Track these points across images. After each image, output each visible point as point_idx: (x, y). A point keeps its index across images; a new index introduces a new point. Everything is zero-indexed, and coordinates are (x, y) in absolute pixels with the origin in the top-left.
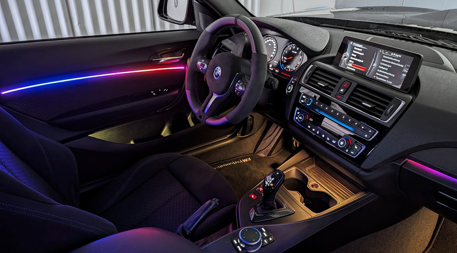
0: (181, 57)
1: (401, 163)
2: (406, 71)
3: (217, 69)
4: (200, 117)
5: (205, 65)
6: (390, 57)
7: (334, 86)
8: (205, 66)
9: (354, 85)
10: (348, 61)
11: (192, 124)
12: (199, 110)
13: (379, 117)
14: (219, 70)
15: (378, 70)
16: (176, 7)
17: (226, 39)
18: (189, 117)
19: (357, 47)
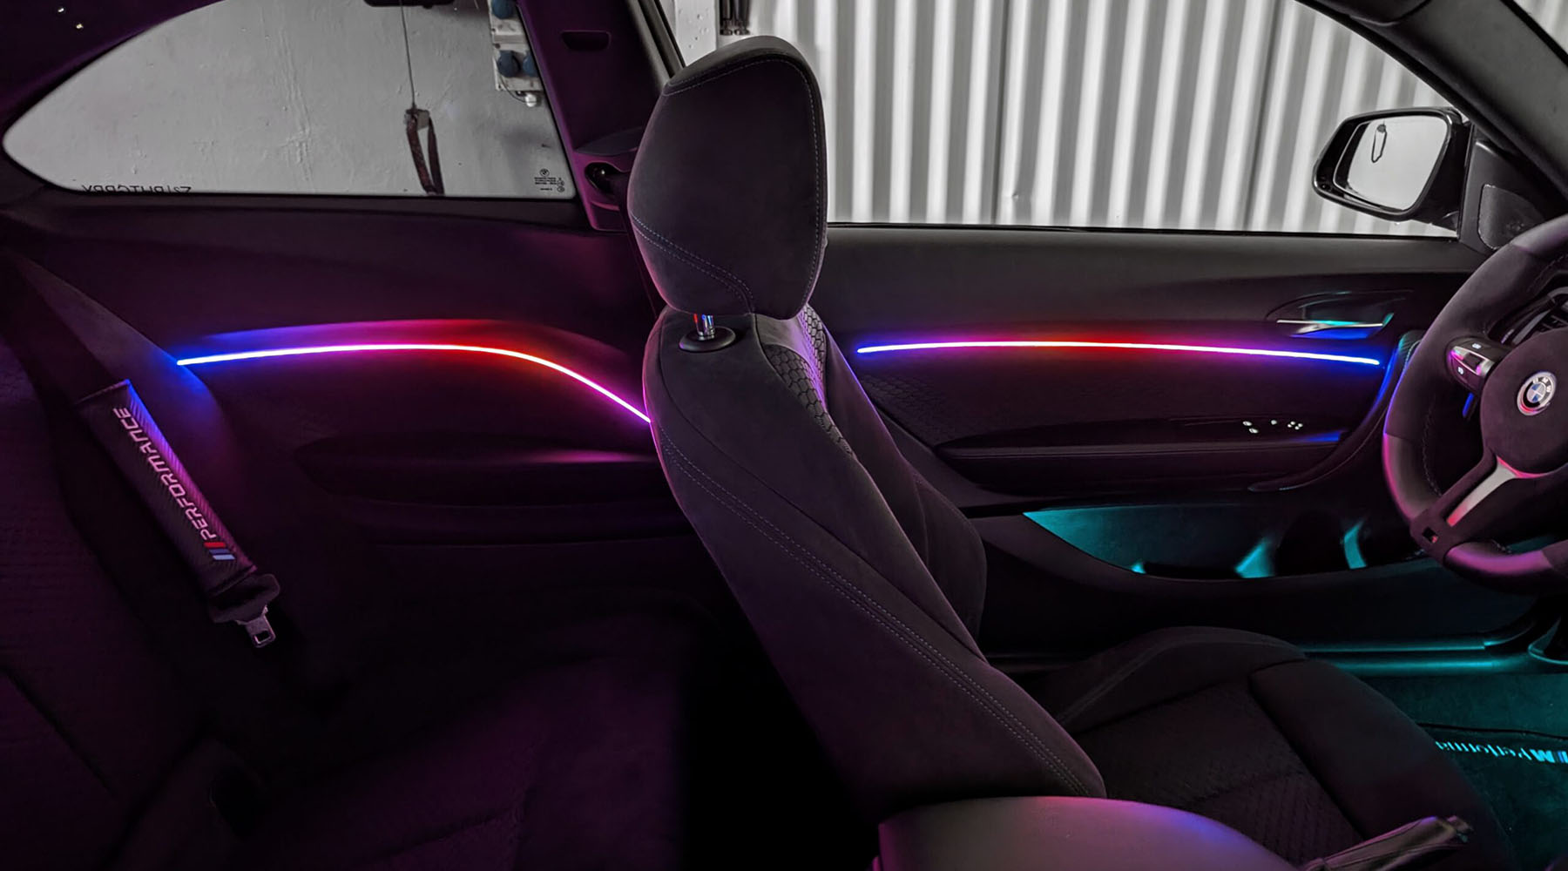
0: (1380, 325)
3: (1540, 379)
4: (1428, 534)
5: (1481, 360)
8: (1483, 365)
11: (1356, 561)
12: (1426, 512)
14: (1548, 384)
16: (1374, 162)
18: (1350, 537)
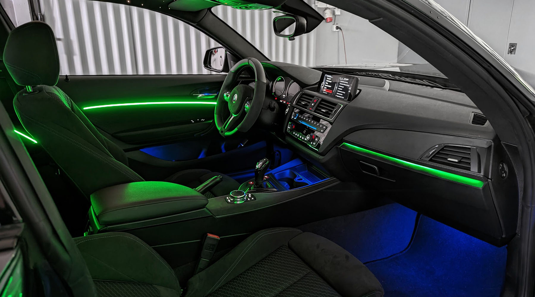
0: (216, 94)
1: (340, 145)
2: (350, 89)
4: (222, 132)
5: (228, 95)
6: (344, 81)
7: (309, 103)
9: (320, 99)
10: (324, 88)
11: (224, 151)
12: (222, 128)
13: (328, 117)
15: (338, 91)
17: (253, 82)
19: (329, 78)
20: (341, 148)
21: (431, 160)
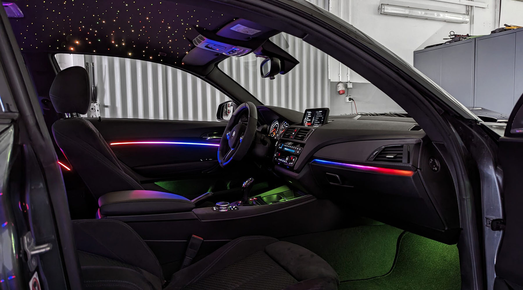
1: (311, 162)
2: (323, 118)
6: (319, 113)
9: (299, 129)
10: (305, 122)
12: (222, 161)
13: (303, 140)
15: (315, 122)
18: (228, 185)
19: (309, 114)
20: (312, 164)
21: (375, 160)
